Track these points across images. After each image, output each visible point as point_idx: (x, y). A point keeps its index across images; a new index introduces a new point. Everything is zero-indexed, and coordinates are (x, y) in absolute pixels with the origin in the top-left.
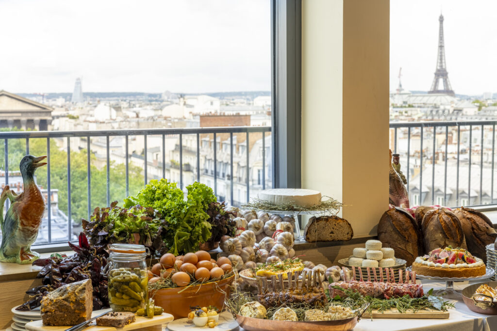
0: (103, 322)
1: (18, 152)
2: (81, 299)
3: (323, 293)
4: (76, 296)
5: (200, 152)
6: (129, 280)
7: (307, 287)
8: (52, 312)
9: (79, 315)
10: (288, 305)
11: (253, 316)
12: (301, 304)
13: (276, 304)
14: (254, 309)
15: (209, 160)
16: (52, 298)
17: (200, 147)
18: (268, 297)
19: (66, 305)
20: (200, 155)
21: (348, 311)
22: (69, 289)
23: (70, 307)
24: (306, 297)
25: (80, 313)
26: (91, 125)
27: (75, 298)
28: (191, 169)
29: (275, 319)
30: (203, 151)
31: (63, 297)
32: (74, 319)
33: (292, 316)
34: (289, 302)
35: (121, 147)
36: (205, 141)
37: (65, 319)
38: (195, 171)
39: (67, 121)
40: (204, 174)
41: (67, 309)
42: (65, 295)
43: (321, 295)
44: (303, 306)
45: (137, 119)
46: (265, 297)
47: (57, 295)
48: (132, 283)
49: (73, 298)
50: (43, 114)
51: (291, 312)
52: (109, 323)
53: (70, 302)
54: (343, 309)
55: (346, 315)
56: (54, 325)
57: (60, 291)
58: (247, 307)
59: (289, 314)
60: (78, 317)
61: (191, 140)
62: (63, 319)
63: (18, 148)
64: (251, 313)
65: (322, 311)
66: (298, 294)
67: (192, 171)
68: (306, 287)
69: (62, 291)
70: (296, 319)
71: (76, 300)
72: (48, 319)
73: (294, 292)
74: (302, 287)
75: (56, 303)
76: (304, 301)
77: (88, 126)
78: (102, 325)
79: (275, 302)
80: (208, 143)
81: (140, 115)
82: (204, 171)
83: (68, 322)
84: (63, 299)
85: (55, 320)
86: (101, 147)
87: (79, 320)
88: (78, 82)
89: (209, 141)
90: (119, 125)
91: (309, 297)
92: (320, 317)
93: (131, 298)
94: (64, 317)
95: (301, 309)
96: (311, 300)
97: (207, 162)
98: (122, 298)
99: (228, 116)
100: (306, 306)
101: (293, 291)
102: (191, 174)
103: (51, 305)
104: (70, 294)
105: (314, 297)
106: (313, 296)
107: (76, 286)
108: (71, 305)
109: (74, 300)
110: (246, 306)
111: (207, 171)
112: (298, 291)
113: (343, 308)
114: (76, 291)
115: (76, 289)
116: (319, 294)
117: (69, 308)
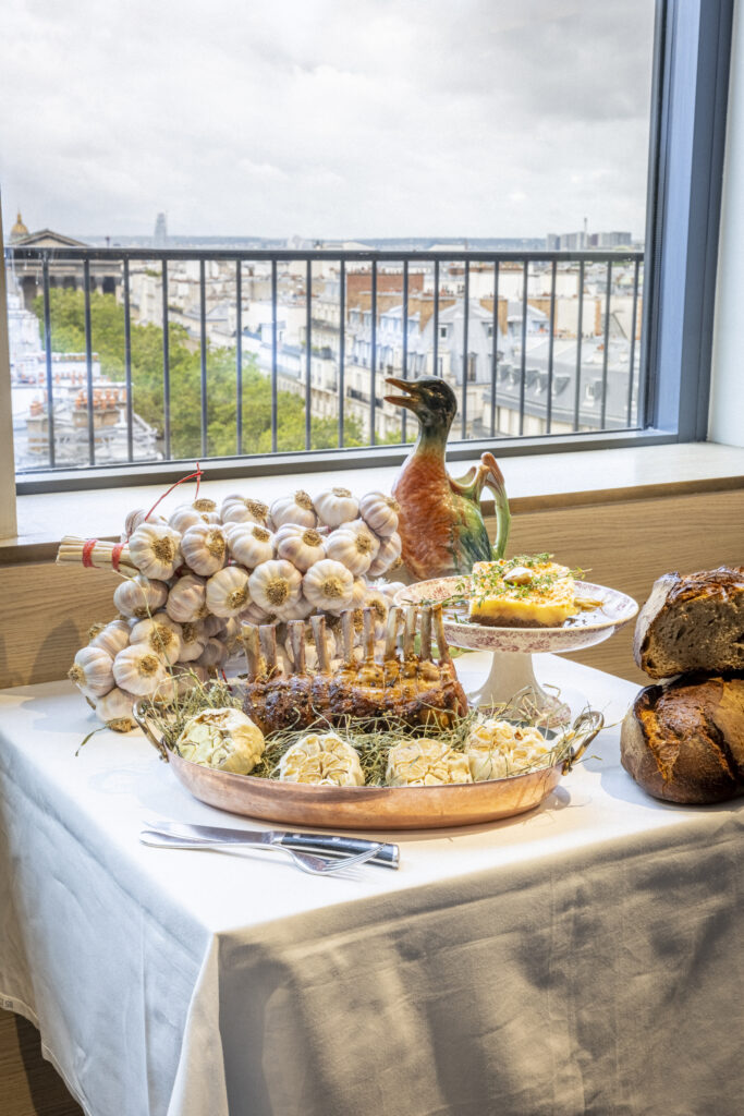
1: (71, 326)
3: (450, 681)
5: (346, 330)
7: (402, 659)
10: (335, 721)
11: (215, 761)
12: (376, 719)
13: (297, 715)
14: (224, 735)
15: (360, 342)
17: (346, 323)
18: (276, 693)
20: (346, 335)
21: (531, 743)
24: (394, 694)
26: (181, 286)
28: (333, 355)
29: (287, 774)
30: (351, 328)
33: (341, 765)
34: (339, 710)
35: (226, 320)
36: (354, 312)
38: (338, 358)
39: (144, 279)
40: (352, 364)
43: (445, 688)
44: (383, 726)
45: (250, 278)
46: (266, 692)
50: (109, 269)
51: (338, 752)
54: (518, 735)
55: (523, 755)
58: (204, 727)
59: (333, 758)
61: (333, 312)
63: (72, 319)
64: (211, 751)
65: (445, 747)
66: (372, 683)
67: (334, 359)
68: (398, 660)
70: (356, 776)
73: (360, 677)
74: (386, 660)
76: (390, 707)
77: (177, 288)
79: (295, 709)
80: (359, 316)
81: (256, 273)
82: (352, 360)
86: (195, 319)
88: (161, 220)
89: (360, 313)
90: (224, 287)
91: (407, 693)
92: (438, 772)
95: (377, 737)
96: (410, 706)
97: (357, 345)
99: (390, 274)
100: (394, 728)
101: (357, 671)
102: (333, 363)
105: (421, 695)
106: (422, 690)
110: (201, 720)
111: (356, 360)
112: (372, 673)
113: (514, 729)
116: (436, 685)
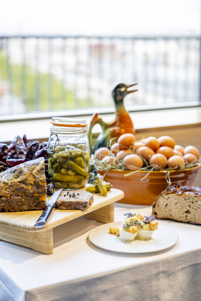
0: (66, 205)
2: (41, 180)
4: (34, 177)
6: (75, 156)
8: (7, 197)
9: (38, 199)
16: (6, 181)
19: (23, 188)
22: (25, 170)
23: (28, 190)
25: (40, 197)
27: (33, 180)
31: (19, 179)
32: (33, 203)
37: (22, 204)
41: (24, 192)
42: (21, 177)
47: (11, 177)
48: (78, 159)
49: (31, 180)
52: (73, 207)
53: (27, 185)
56: (9, 211)
57: (14, 172)
60: (37, 201)
62: (20, 204)
69: (16, 172)
71: (35, 182)
72: (3, 205)
75: (11, 186)
78: (64, 208)
83: (25, 207)
84: (20, 182)
85: (11, 206)
87: (38, 204)
93: (77, 174)
94: (21, 202)
98: (67, 174)
103: (6, 189)
104: (27, 176)
107: (33, 167)
108: (30, 187)
109: (32, 183)
114: (34, 172)
115: (33, 169)
117: (28, 192)
